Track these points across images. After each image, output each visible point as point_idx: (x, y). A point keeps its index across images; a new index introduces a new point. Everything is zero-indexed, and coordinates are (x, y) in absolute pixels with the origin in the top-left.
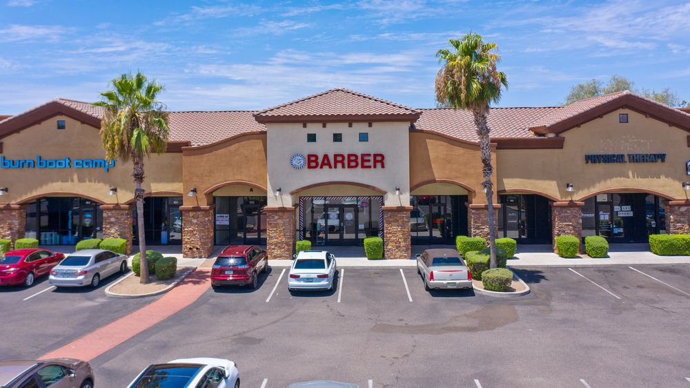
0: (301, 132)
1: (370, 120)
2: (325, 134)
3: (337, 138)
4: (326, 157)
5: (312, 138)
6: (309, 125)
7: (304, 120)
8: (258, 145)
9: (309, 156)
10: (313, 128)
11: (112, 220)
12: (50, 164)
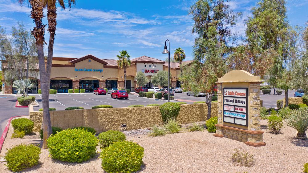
0: (143, 65)
1: (156, 63)
2: (148, 65)
3: (150, 66)
4: (148, 70)
5: (145, 66)
6: (145, 63)
7: (144, 62)
8: (135, 67)
9: (145, 70)
10: (146, 64)
11: (102, 84)
12: (88, 70)
